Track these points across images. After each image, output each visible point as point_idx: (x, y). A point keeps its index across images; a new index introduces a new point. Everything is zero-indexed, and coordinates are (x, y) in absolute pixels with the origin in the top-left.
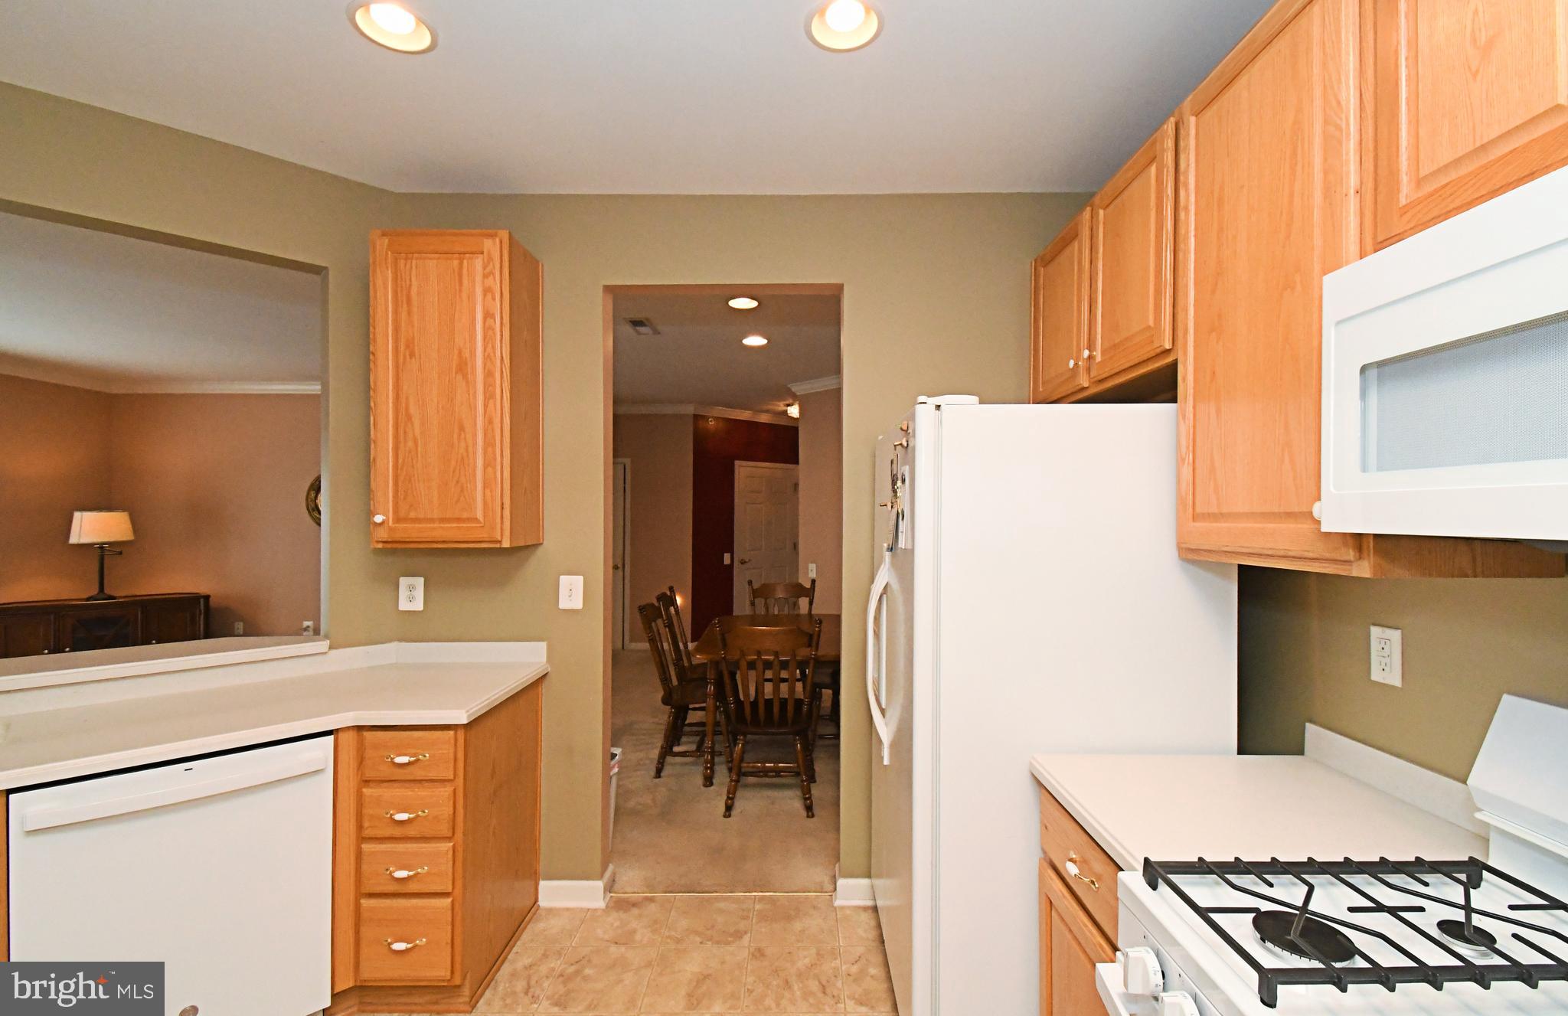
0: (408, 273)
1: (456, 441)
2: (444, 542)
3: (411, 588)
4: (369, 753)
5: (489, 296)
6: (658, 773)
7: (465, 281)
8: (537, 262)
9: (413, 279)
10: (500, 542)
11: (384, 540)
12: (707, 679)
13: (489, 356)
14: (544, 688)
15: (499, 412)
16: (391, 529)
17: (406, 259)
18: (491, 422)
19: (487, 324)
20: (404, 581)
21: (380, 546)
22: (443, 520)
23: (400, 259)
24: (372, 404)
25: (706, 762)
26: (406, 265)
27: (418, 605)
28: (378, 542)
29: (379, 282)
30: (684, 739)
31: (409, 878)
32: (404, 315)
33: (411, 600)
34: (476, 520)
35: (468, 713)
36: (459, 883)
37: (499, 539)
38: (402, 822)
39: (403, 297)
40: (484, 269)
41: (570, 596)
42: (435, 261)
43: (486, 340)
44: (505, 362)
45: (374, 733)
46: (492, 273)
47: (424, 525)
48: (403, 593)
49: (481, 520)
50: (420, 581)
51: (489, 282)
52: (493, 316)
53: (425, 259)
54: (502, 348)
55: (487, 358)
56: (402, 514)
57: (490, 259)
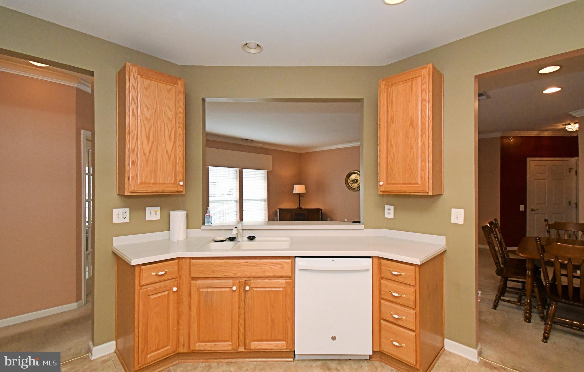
0: (392, 93)
1: (409, 153)
2: (404, 192)
3: (389, 210)
4: (383, 268)
5: (424, 92)
6: (495, 307)
7: (414, 89)
8: (442, 74)
9: (394, 93)
10: (428, 192)
11: (383, 191)
12: (526, 267)
13: (423, 116)
14: (445, 257)
15: (427, 139)
16: (386, 187)
17: (391, 87)
18: (424, 144)
19: (423, 103)
20: (387, 207)
21: (381, 193)
22: (404, 184)
23: (389, 88)
24: (379, 143)
25: (526, 309)
26: (391, 89)
27: (392, 216)
28: (380, 192)
29: (382, 98)
30: (506, 294)
31: (398, 319)
32: (390, 108)
33: (389, 214)
34: (418, 184)
35: (420, 261)
36: (418, 328)
37: (427, 191)
38: (395, 296)
39: (390, 101)
40: (422, 82)
41: (457, 218)
42: (402, 85)
43: (422, 111)
44: (430, 118)
45: (385, 261)
46: (425, 83)
47: (397, 186)
48: (386, 211)
49: (420, 183)
50: (392, 207)
51: (424, 87)
52: (425, 100)
53: (398, 85)
54: (429, 112)
55: (423, 118)
56: (389, 182)
57: (424, 77)
